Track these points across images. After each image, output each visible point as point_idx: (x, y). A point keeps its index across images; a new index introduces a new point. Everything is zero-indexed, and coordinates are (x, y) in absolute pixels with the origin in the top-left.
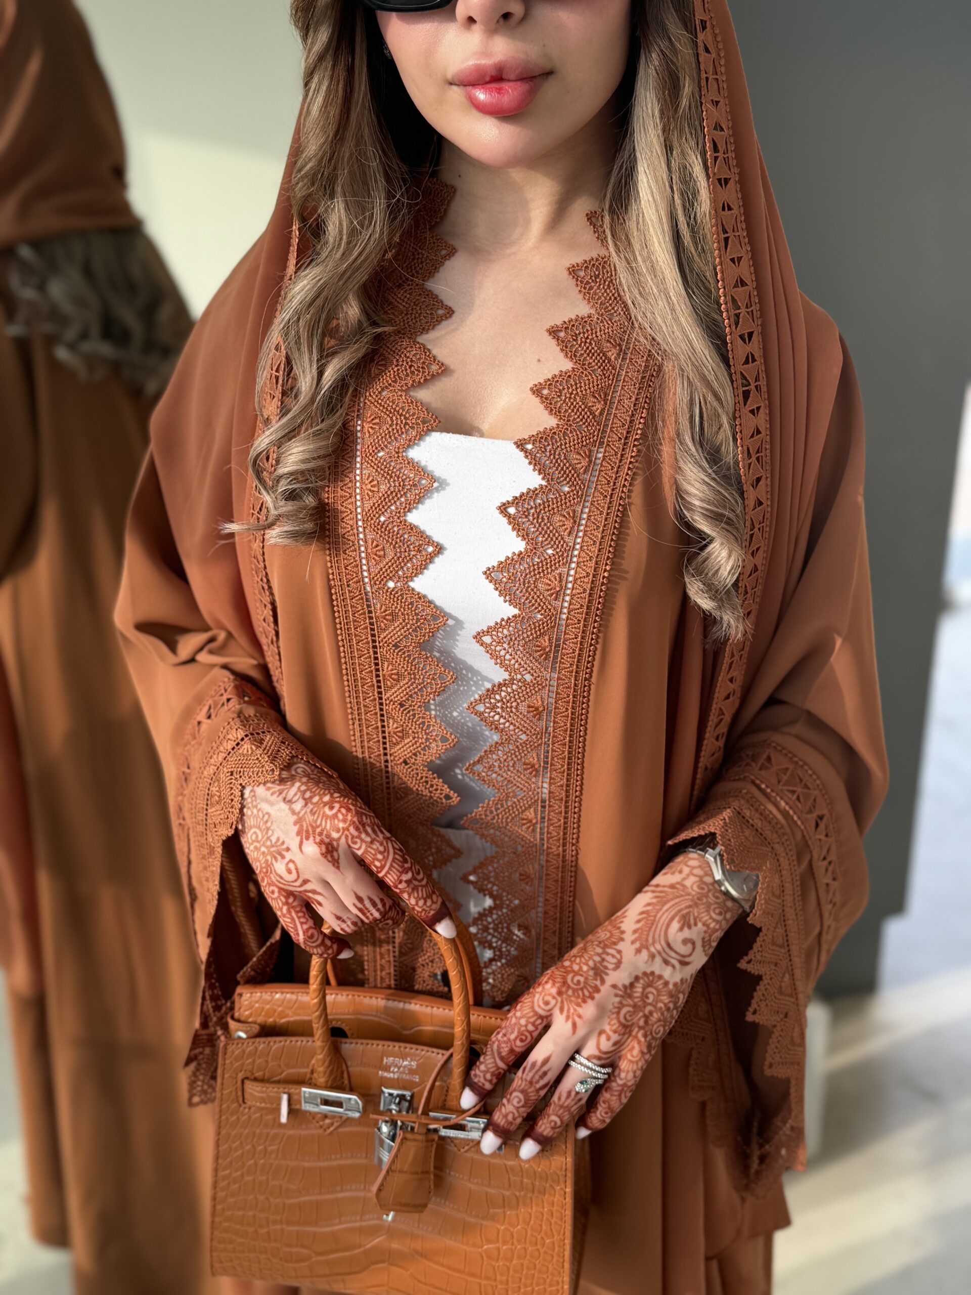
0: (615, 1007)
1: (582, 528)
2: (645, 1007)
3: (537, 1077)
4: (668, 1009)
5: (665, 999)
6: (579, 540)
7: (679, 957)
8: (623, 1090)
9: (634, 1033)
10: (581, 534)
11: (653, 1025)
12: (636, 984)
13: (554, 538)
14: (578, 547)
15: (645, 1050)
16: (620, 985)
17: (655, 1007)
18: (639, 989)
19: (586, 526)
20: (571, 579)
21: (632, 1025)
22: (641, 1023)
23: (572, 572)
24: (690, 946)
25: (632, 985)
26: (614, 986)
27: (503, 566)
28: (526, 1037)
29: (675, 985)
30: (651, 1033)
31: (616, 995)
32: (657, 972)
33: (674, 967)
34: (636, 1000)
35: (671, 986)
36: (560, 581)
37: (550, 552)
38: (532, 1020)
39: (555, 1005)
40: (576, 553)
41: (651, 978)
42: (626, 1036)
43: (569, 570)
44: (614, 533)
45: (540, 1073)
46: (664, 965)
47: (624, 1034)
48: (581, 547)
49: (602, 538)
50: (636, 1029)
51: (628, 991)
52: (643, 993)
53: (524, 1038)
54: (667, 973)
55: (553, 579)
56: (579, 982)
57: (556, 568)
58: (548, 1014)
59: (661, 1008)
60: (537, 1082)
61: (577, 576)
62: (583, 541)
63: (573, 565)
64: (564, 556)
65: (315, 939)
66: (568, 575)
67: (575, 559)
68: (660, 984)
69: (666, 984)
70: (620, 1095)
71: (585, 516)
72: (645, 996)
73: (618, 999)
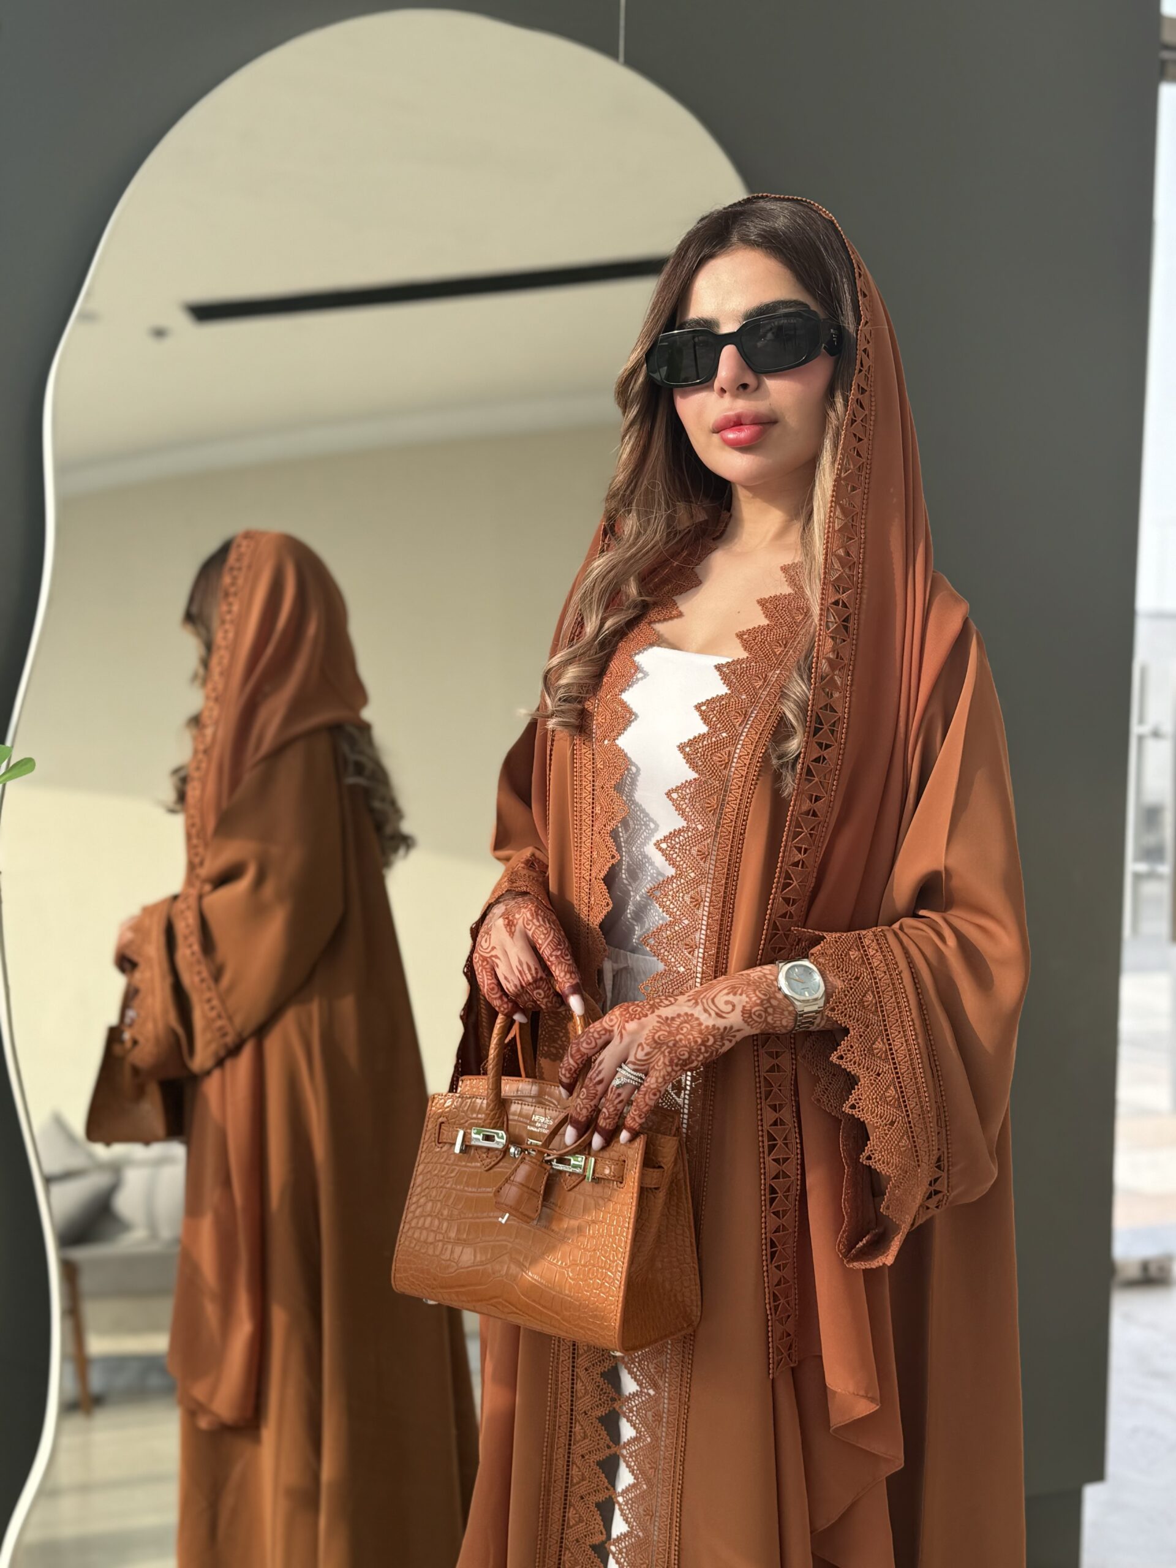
0: (654, 1029)
1: (749, 722)
2: (677, 1035)
3: (595, 1075)
4: (696, 1042)
5: (696, 1034)
6: (746, 730)
7: (717, 1011)
8: (647, 1091)
9: (663, 1049)
10: (748, 726)
11: (679, 1048)
12: (677, 1019)
13: (729, 727)
14: (744, 734)
15: (667, 1063)
16: (664, 1016)
17: (685, 1037)
18: (678, 1021)
19: (753, 721)
20: (736, 755)
21: (664, 1043)
22: (671, 1044)
23: (738, 751)
24: (730, 1008)
25: (673, 1019)
26: (659, 1016)
27: (691, 743)
28: (591, 1042)
29: (707, 1027)
30: (676, 1053)
31: (658, 1022)
32: (696, 1015)
33: (710, 1015)
34: (673, 1029)
35: (703, 1027)
36: (729, 756)
37: (724, 735)
38: (599, 1030)
39: (615, 1024)
40: (742, 738)
41: (690, 1018)
42: (656, 1050)
43: (735, 749)
44: (771, 729)
45: (597, 1072)
46: (702, 1011)
47: (655, 1048)
48: (746, 735)
49: (763, 730)
50: (665, 1047)
51: (669, 1022)
52: (679, 1026)
53: (589, 1041)
54: (703, 1017)
55: (724, 754)
56: (636, 1010)
57: (727, 747)
58: (611, 1028)
59: (690, 1039)
60: (595, 1079)
61: (741, 754)
62: (748, 731)
63: (739, 746)
64: (734, 739)
65: (493, 992)
66: (735, 753)
67: (741, 742)
68: (695, 1023)
69: (700, 1024)
70: (645, 1095)
71: (753, 715)
72: (680, 1028)
73: (658, 1025)
